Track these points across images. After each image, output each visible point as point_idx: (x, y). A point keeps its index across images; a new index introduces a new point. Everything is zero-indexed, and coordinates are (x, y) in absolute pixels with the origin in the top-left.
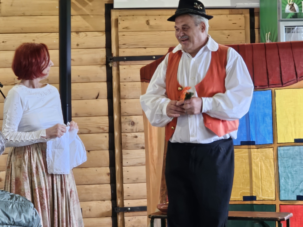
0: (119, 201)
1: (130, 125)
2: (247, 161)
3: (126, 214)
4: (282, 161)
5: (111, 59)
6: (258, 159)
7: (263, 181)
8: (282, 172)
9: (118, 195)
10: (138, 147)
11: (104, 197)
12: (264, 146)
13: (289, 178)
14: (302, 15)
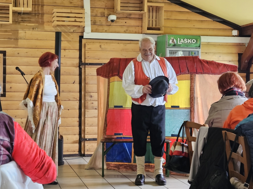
0: (83, 135)
1: (90, 97)
3: (86, 142)
5: (81, 64)
9: (82, 132)
10: (93, 108)
11: (75, 133)
14: (178, 45)
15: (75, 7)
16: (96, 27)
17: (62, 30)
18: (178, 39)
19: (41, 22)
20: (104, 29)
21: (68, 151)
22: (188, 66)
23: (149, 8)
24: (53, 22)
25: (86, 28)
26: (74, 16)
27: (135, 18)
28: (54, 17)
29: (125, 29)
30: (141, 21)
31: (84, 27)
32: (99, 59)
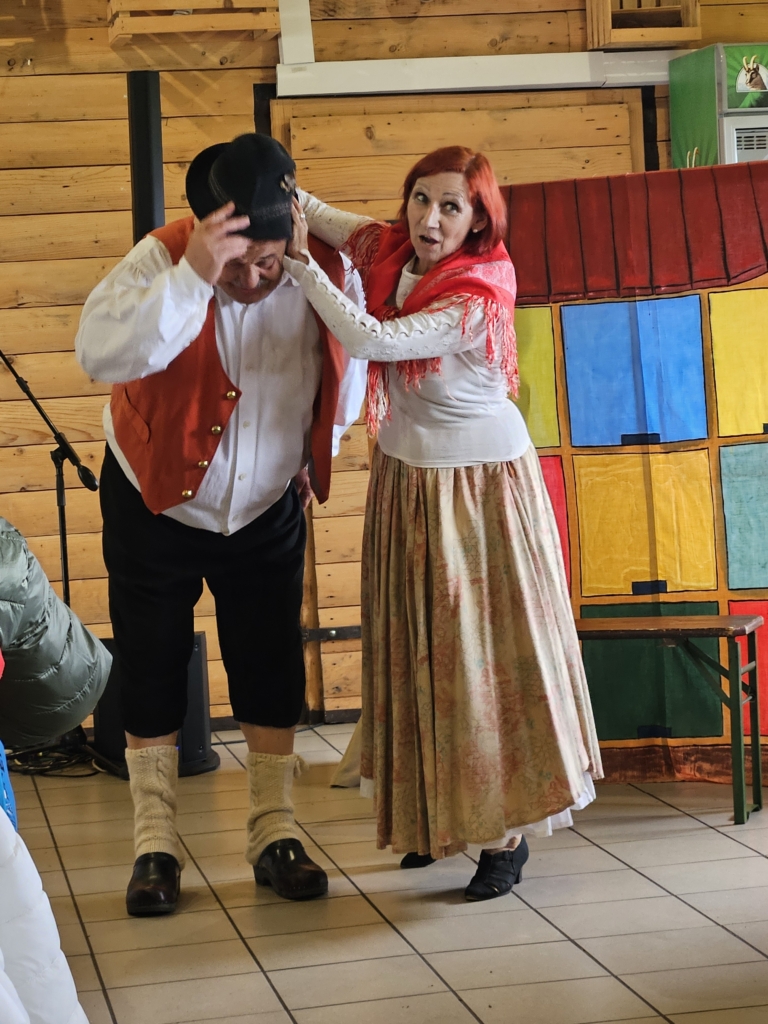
2: (640, 486)
3: (324, 647)
4: (731, 485)
6: (669, 482)
7: (682, 540)
8: (732, 514)
10: (353, 465)
12: (684, 447)
13: (752, 529)
16: (337, 32)
17: (160, 64)
19: (48, 28)
20: (381, 42)
24: (112, 22)
29: (493, 30)
31: (277, 37)
32: (365, 201)
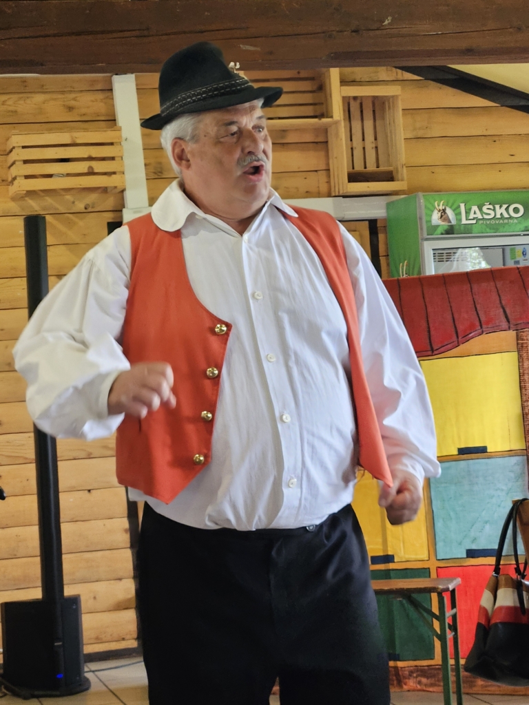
4: (437, 490)
7: (404, 527)
8: (438, 509)
11: (121, 574)
14: (462, 228)
15: (87, 122)
17: (44, 209)
18: (459, 207)
21: (98, 640)
22: (503, 302)
23: (346, 105)
24: (12, 182)
25: (129, 195)
26: (86, 156)
27: (304, 145)
28: (13, 163)
30: (322, 153)
31: (123, 191)
